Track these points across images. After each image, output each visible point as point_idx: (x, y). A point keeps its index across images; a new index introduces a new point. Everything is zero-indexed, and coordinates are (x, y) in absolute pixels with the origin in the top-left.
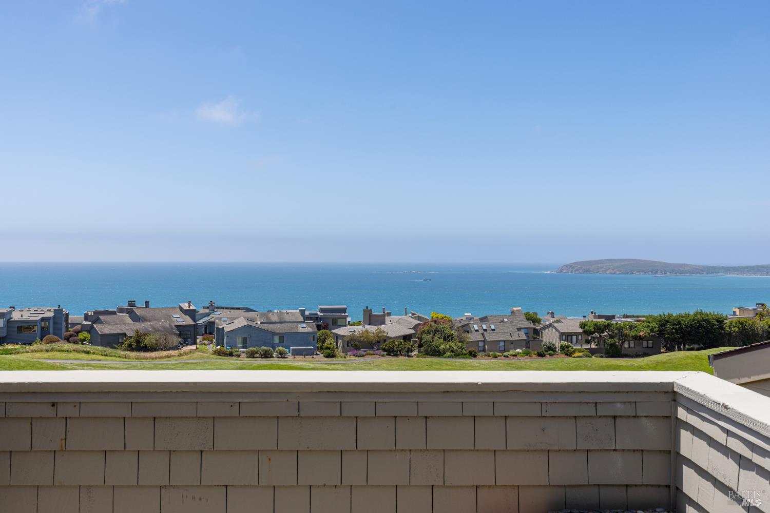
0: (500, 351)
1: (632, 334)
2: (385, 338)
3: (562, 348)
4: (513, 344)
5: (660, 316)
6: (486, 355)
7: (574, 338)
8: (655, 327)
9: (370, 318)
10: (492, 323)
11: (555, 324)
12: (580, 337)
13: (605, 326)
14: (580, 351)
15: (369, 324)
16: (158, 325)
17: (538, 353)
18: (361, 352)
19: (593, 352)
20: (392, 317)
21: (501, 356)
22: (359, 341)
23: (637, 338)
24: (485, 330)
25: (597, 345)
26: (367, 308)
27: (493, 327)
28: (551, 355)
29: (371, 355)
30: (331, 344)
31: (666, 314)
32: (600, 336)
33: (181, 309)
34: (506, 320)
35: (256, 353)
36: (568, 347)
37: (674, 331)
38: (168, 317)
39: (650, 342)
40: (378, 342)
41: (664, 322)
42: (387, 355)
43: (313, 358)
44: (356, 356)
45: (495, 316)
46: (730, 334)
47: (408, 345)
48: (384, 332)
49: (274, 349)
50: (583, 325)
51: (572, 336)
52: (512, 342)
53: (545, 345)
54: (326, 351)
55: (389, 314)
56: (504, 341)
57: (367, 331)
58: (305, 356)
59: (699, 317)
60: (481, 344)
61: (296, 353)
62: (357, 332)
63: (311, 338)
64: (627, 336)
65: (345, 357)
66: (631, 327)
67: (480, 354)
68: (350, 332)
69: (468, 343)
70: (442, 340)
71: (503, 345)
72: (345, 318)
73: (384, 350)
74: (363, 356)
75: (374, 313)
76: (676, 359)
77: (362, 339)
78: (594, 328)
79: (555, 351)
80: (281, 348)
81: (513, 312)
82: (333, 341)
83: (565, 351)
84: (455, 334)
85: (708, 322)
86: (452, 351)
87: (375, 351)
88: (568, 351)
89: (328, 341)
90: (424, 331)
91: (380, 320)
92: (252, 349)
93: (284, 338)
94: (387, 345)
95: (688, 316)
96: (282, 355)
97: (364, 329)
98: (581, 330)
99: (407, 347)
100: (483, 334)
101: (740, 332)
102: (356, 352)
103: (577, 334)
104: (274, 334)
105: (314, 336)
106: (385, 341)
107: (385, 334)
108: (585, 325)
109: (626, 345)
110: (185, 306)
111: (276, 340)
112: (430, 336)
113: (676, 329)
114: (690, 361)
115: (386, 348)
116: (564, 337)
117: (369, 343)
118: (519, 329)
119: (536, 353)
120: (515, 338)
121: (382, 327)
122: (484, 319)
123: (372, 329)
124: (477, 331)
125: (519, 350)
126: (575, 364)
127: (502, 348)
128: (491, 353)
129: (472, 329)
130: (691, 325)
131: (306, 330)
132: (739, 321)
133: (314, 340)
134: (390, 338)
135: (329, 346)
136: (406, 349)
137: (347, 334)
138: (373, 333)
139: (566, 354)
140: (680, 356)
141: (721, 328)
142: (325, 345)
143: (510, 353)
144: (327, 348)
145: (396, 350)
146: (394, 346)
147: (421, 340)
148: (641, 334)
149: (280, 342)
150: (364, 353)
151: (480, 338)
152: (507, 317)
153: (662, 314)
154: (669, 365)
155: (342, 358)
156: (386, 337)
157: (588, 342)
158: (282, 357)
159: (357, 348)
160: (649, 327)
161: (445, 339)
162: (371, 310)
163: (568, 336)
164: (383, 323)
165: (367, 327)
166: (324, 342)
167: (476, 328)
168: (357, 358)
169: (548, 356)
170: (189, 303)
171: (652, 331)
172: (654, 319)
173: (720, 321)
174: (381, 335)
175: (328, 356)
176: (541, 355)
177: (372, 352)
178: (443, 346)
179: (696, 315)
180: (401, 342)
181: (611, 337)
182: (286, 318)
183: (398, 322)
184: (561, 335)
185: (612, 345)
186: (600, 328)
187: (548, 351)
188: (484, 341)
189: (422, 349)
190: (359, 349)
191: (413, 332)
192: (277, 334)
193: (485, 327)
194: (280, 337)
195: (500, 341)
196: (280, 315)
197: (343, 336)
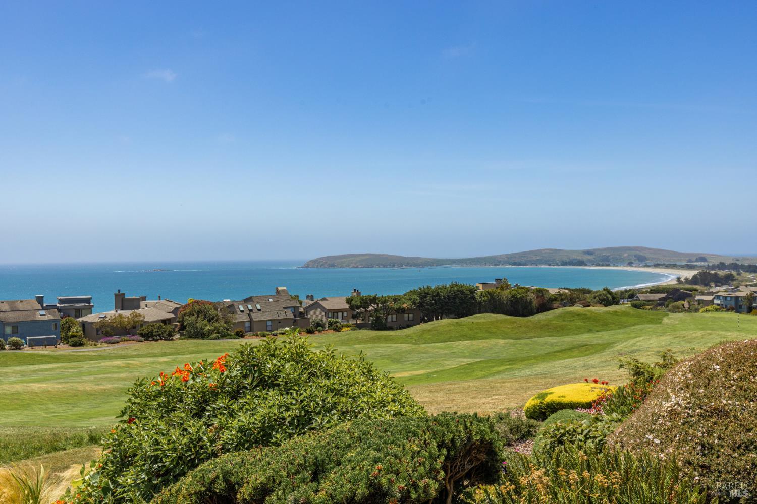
0: (268, 331)
1: (396, 306)
2: (142, 323)
3: (330, 324)
4: (280, 323)
5: (420, 289)
6: (254, 335)
7: (340, 314)
8: (417, 300)
9: (122, 302)
10: (258, 303)
11: (321, 303)
12: (345, 314)
13: (371, 300)
14: (347, 326)
15: (122, 310)
17: (307, 329)
18: (115, 338)
19: (359, 327)
20: (147, 302)
21: (268, 335)
22: (112, 327)
23: (401, 311)
24: (251, 311)
25: (363, 320)
26: (119, 291)
27: (259, 307)
28: (320, 331)
29: (127, 341)
30: (77, 332)
31: (426, 287)
32: (366, 311)
34: (271, 300)
36: (336, 322)
37: (433, 302)
39: (411, 315)
40: (134, 327)
41: (424, 294)
42: (145, 340)
43: (56, 347)
44: (109, 343)
45: (260, 296)
46: (480, 303)
47: (169, 328)
48: (140, 316)
49: (6, 339)
50: (349, 301)
51: (338, 313)
52: (279, 321)
53: (314, 322)
54: (72, 339)
55: (144, 299)
56: (271, 320)
57: (120, 315)
58: (46, 346)
59: (455, 288)
60: (247, 324)
61: (33, 344)
62: (109, 317)
63: (53, 328)
64: (392, 309)
65: (95, 345)
66: (396, 300)
67: (248, 334)
68: (100, 318)
69: (234, 324)
70: (206, 322)
71: (270, 324)
72: (90, 307)
73: (142, 335)
74: (117, 342)
75: (127, 297)
76: (440, 326)
77: (115, 325)
78: (361, 303)
79: (323, 327)
80: (14, 338)
81: (278, 292)
82: (79, 328)
83: (333, 326)
84: (220, 314)
85: (462, 292)
86: (218, 333)
87: (130, 337)
88: (337, 326)
89: (73, 329)
90: (185, 314)
91: (134, 304)
93: (18, 328)
94: (144, 329)
95: (444, 288)
96: (17, 346)
97: (117, 314)
98: (347, 307)
99: (168, 330)
100: (249, 315)
101: (489, 301)
102: (110, 339)
103: (342, 311)
104: (5, 323)
105: (56, 324)
106: (141, 326)
107: (141, 318)
108: (352, 300)
109: (389, 319)
111: (8, 330)
112: (193, 318)
113: (435, 301)
114: (452, 327)
115: (144, 332)
116: (330, 315)
117: (122, 327)
118: (285, 308)
119: (305, 330)
120: (282, 316)
121: (138, 311)
122: (249, 300)
123: (127, 313)
124: (242, 312)
125: (287, 328)
126: (346, 337)
127: (269, 328)
128: (259, 332)
129: (237, 310)
130: (448, 296)
131: (46, 318)
132: (488, 292)
133: (56, 329)
134: (148, 322)
135: (75, 334)
136: (167, 332)
137: (97, 320)
138: (128, 318)
139: (335, 330)
140: (443, 324)
141: (473, 298)
142: (70, 333)
143: (278, 332)
144: (73, 336)
145: (155, 334)
146: (153, 330)
147: (182, 322)
148: (405, 306)
149: (13, 333)
150: (119, 340)
151: (246, 318)
152: (272, 297)
153: (422, 287)
154: (434, 332)
155: (91, 346)
156: (141, 321)
157: (354, 317)
158: (16, 349)
159: (108, 334)
160: (410, 299)
161: (209, 321)
162: (124, 294)
163: (334, 313)
164: (138, 307)
165: (119, 312)
166: (69, 328)
167: (242, 308)
168: (110, 345)
169: (317, 332)
171: (414, 303)
172: (414, 292)
173: (472, 291)
174: (136, 319)
175: (75, 345)
176: (310, 332)
177: (126, 338)
178: (208, 327)
179: (452, 286)
180: (160, 325)
181: (376, 310)
182: (21, 307)
183: (155, 306)
184: (327, 312)
185: (378, 318)
186: (366, 302)
187: (316, 327)
188: (251, 321)
189: (185, 332)
190: (111, 336)
191: (172, 316)
192: (9, 324)
193: (250, 307)
194: (13, 327)
195: (267, 320)
196: (12, 303)
197: (92, 323)
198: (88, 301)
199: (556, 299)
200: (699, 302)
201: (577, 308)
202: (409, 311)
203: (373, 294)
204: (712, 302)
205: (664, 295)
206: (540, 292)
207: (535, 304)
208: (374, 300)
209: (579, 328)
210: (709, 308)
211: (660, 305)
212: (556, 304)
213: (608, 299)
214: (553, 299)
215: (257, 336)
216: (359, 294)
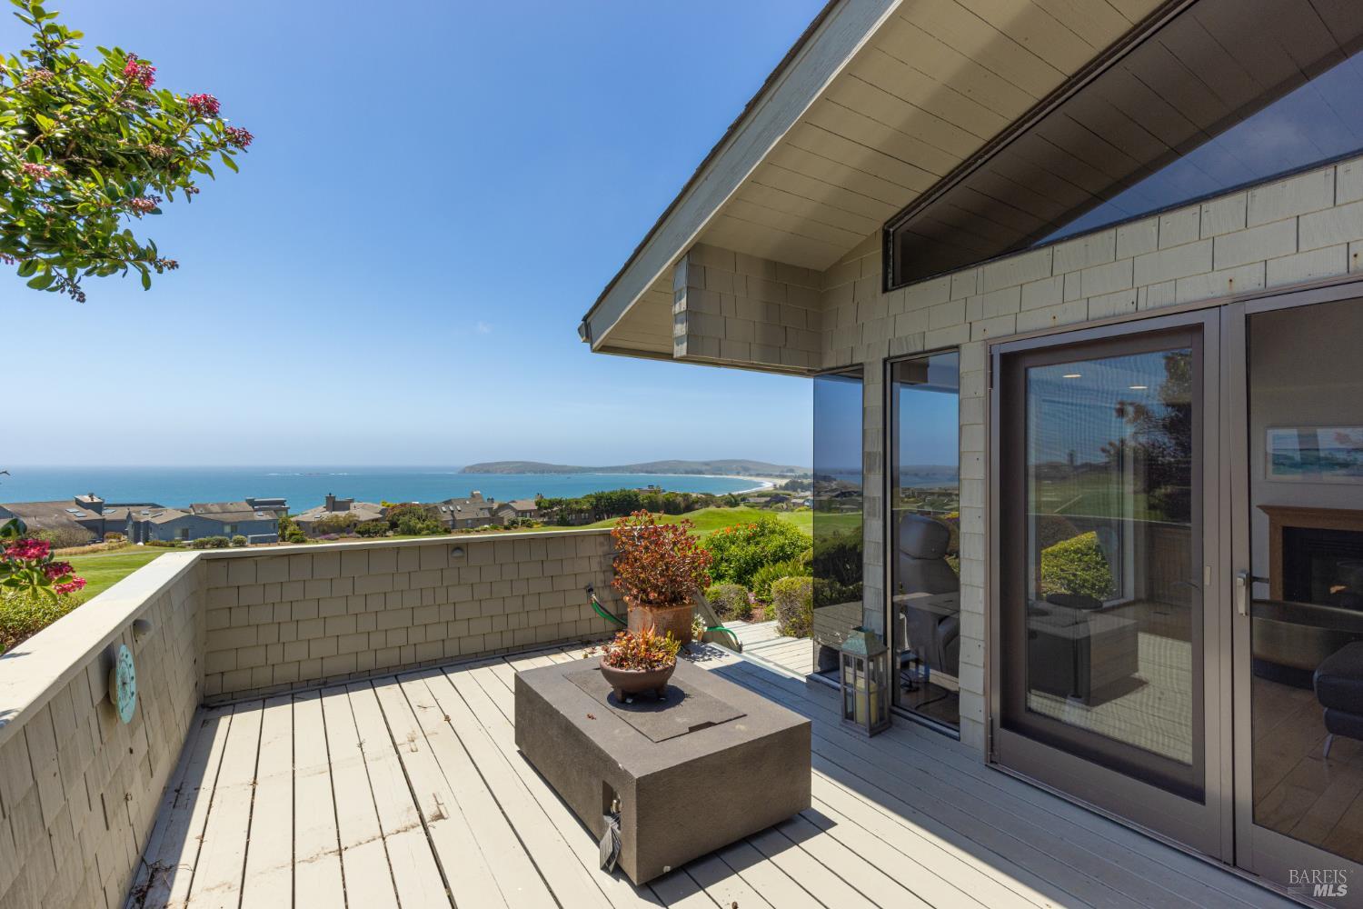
0: (470, 528)
1: (578, 507)
2: (357, 522)
3: (523, 522)
4: (480, 522)
5: (596, 493)
7: (528, 514)
8: (593, 502)
9: (333, 504)
10: (457, 505)
11: (512, 504)
12: (534, 514)
13: (555, 503)
14: (537, 524)
15: (335, 511)
16: (51, 520)
17: (504, 526)
18: (334, 536)
19: (547, 524)
20: (355, 503)
21: (472, 531)
22: (328, 526)
23: (581, 511)
24: (452, 511)
25: (549, 518)
26: (329, 494)
27: (459, 508)
28: (515, 528)
29: (345, 538)
30: (296, 530)
31: (600, 492)
32: (552, 511)
33: (79, 503)
34: (468, 502)
35: (207, 543)
36: (528, 521)
38: (61, 512)
39: (587, 515)
40: (348, 526)
41: (599, 498)
42: (362, 537)
44: (329, 539)
45: (458, 499)
46: (642, 504)
47: (380, 526)
48: (352, 516)
49: (231, 538)
50: (538, 503)
51: (526, 512)
52: (478, 520)
54: (294, 537)
55: (352, 501)
56: (472, 519)
57: (337, 516)
58: (269, 543)
59: (623, 493)
60: (450, 523)
61: (255, 541)
62: (323, 517)
63: (272, 527)
64: (575, 509)
65: (316, 542)
66: (577, 503)
68: (316, 518)
69: (441, 523)
71: (472, 522)
72: (286, 510)
73: (359, 532)
74: (337, 539)
75: (337, 499)
77: (332, 524)
78: (547, 504)
79: (518, 524)
80: (235, 537)
81: (473, 496)
82: (296, 527)
83: (526, 524)
85: (628, 495)
86: (428, 529)
87: (346, 534)
88: (529, 524)
89: (291, 529)
90: (394, 515)
91: (344, 506)
92: (202, 539)
93: (235, 527)
94: (361, 527)
95: (616, 492)
96: (240, 544)
97: (331, 515)
98: (536, 508)
100: (451, 515)
101: (650, 503)
102: (327, 536)
103: (530, 511)
104: (223, 523)
105: (274, 524)
106: (357, 524)
107: (356, 518)
108: (540, 503)
109: (571, 517)
110: (86, 499)
111: (227, 529)
112: (406, 518)
113: (607, 503)
116: (520, 514)
117: (338, 526)
118: (481, 509)
120: (481, 516)
121: (350, 512)
122: (448, 503)
123: (342, 514)
124: (445, 512)
125: (486, 526)
127: (471, 526)
129: (442, 511)
130: (618, 499)
131: (264, 518)
132: (647, 496)
133: (274, 528)
134: (361, 522)
135: (295, 532)
136: (383, 530)
137: (313, 520)
138: (341, 518)
139: (528, 526)
141: (637, 500)
143: (479, 529)
144: (294, 534)
145: (372, 531)
146: (369, 528)
147: (393, 521)
148: (585, 507)
149: (232, 532)
150: (337, 537)
152: (467, 499)
155: (313, 542)
156: (356, 520)
157: (542, 516)
159: (324, 533)
160: (588, 502)
162: (334, 497)
163: (524, 513)
164: (350, 509)
165: (333, 513)
166: (285, 528)
167: (444, 509)
170: (91, 496)
171: (591, 505)
172: (591, 496)
173: (636, 495)
174: (351, 519)
175: (297, 542)
176: (507, 528)
177: (343, 536)
178: (420, 525)
179: (621, 491)
180: (373, 524)
181: (561, 510)
182: (232, 508)
183: (363, 507)
184: (517, 512)
185: (562, 518)
186: (552, 504)
187: (512, 525)
188: (454, 520)
189: (399, 529)
190: (328, 533)
191: (380, 516)
192: (228, 524)
193: (451, 508)
194: (232, 527)
195: (467, 520)
196: (222, 505)
197: (309, 523)
198: (282, 503)
199: (697, 502)
200: (794, 504)
201: (712, 508)
202: (587, 511)
203: (558, 498)
204: (803, 504)
205: (768, 499)
206: (686, 496)
207: (683, 505)
208: (559, 502)
209: (720, 523)
210: (801, 508)
211: (767, 506)
212: (697, 506)
213: (733, 502)
214: (697, 501)
215: (462, 532)
216: (542, 497)
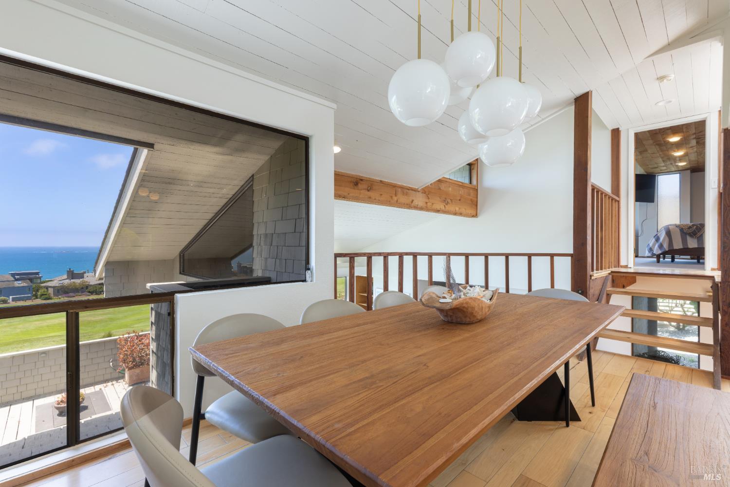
2: (88, 286)
9: (72, 275)
15: (74, 279)
20: (87, 274)
22: (68, 289)
26: (70, 269)
29: (80, 295)
40: (83, 288)
42: (91, 295)
48: (85, 282)
54: (44, 296)
55: (85, 273)
61: (15, 300)
62: (65, 283)
63: (28, 291)
68: (59, 284)
73: (89, 292)
74: (74, 297)
75: (75, 272)
77: (70, 287)
80: (3, 297)
89: (41, 291)
91: (81, 276)
94: (90, 289)
96: (4, 302)
97: (71, 282)
102: (67, 295)
105: (29, 289)
107: (87, 283)
121: (83, 280)
123: (78, 281)
131: (22, 285)
134: (91, 285)
137: (57, 285)
138: (78, 283)
146: (96, 289)
150: (75, 295)
159: (65, 293)
162: (73, 271)
164: (83, 277)
165: (72, 280)
166: (38, 291)
174: (84, 284)
180: (101, 286)
190: (69, 293)
197: (55, 287)
198: (37, 273)
